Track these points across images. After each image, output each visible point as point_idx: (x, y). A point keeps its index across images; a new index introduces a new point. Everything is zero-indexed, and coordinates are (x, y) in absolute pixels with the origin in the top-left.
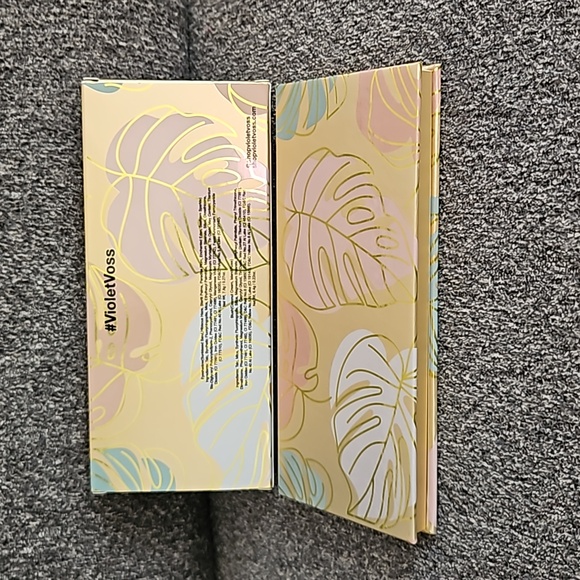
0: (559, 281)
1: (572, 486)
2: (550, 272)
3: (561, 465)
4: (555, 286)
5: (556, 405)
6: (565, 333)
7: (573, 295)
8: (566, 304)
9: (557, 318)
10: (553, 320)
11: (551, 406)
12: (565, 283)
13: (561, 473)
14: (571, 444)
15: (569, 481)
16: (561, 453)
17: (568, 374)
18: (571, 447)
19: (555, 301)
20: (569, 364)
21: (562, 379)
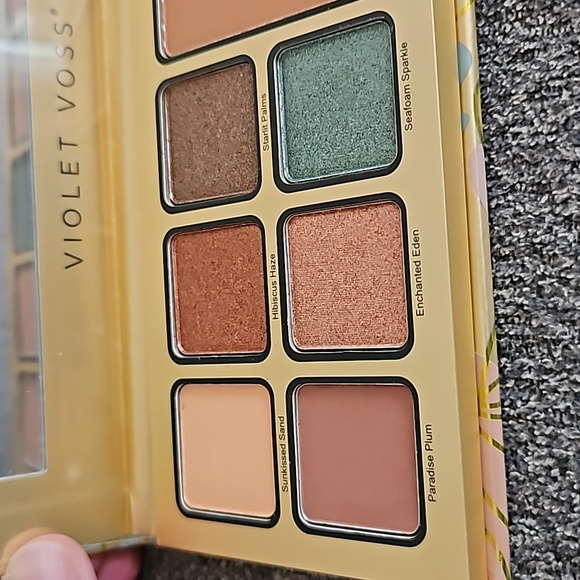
0: (528, 56)
1: (555, 472)
2: (509, 41)
3: (531, 430)
4: (520, 67)
5: (522, 306)
6: (540, 156)
7: (560, 78)
8: (543, 98)
9: (524, 130)
10: (515, 135)
11: (509, 311)
12: (541, 57)
13: (531, 447)
14: (553, 383)
15: (550, 462)
16: (532, 404)
17: (547, 238)
18: (555, 390)
19: (520, 96)
20: (549, 218)
21: (534, 250)
